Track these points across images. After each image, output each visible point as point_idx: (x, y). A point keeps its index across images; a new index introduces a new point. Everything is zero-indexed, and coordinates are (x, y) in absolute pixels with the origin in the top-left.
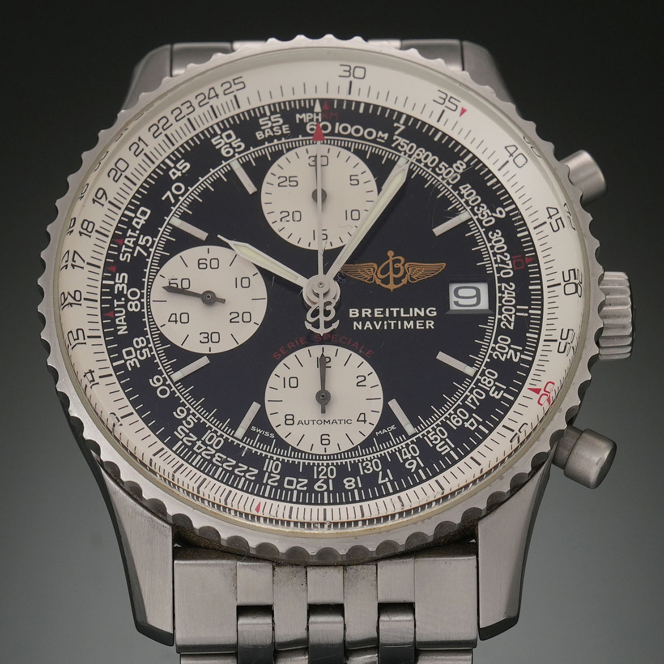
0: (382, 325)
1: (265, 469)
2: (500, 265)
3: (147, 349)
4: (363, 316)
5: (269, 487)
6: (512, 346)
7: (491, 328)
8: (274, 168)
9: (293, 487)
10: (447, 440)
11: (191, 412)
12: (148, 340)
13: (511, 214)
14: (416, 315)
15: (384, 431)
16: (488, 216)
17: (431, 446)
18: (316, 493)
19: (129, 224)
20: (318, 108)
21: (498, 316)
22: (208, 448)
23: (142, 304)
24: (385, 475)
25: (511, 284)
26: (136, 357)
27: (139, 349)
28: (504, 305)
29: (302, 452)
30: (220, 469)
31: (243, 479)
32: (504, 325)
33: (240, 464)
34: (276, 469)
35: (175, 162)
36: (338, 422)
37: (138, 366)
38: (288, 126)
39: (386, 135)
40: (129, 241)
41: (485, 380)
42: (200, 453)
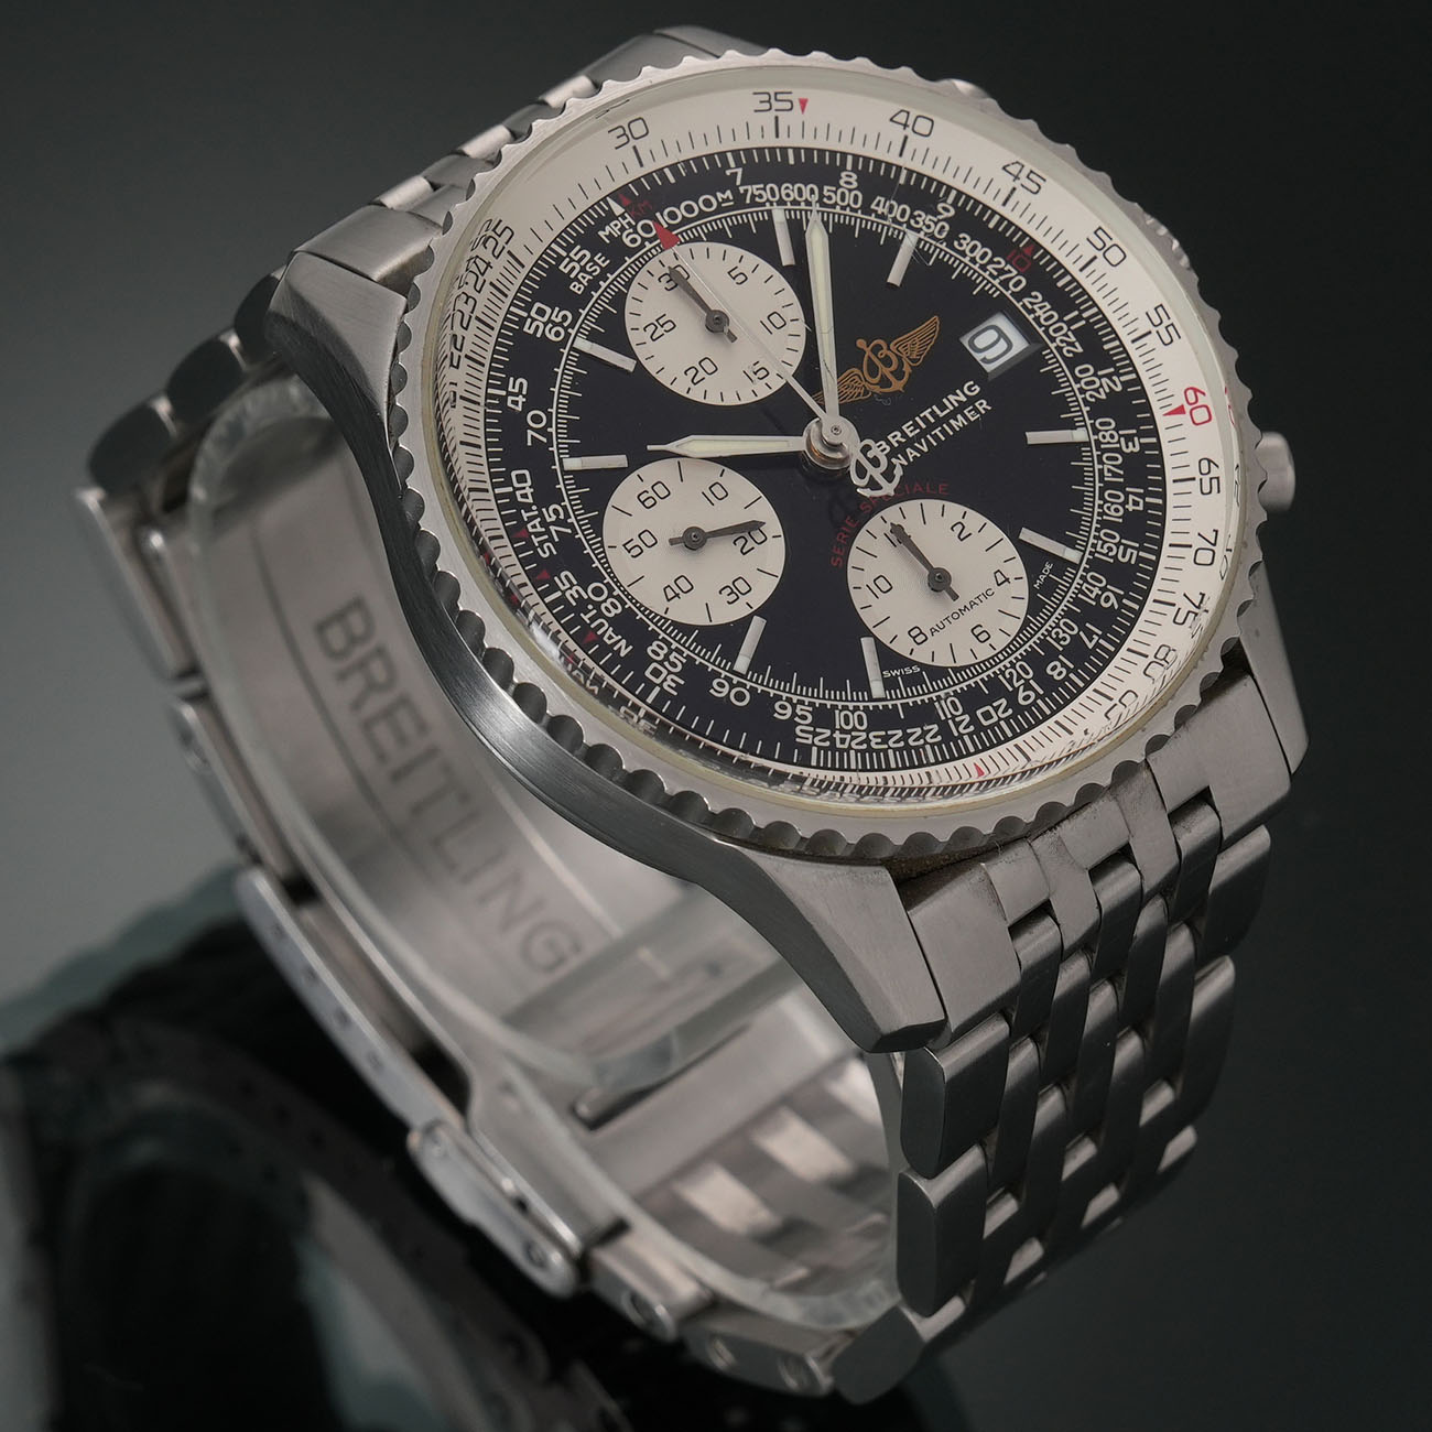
0: (927, 441)
1: (943, 718)
2: (1002, 278)
3: (674, 654)
4: (896, 445)
5: (966, 738)
6: (1100, 373)
7: (1056, 365)
8: (630, 322)
9: (995, 719)
10: (1123, 541)
11: (795, 701)
12: (664, 640)
13: (960, 204)
14: (956, 405)
15: (1042, 577)
16: (936, 224)
17: (1111, 561)
18: (1028, 708)
19: (514, 503)
20: (618, 210)
21: (1052, 346)
22: (853, 734)
23: (618, 598)
24: (1090, 634)
25: (1033, 294)
26: (670, 673)
27: (664, 660)
28: (1047, 327)
29: (968, 667)
30: (890, 752)
31: (928, 747)
32: (1068, 351)
33: (909, 731)
34: (956, 709)
35: (504, 386)
36: (977, 601)
37: (682, 682)
38: (600, 255)
39: (728, 193)
40: (534, 526)
41: (1104, 437)
42: (850, 748)
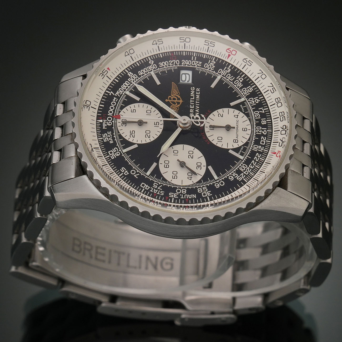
0: (197, 106)
1: (257, 151)
2: (174, 64)
3: (203, 188)
4: (193, 112)
5: (264, 150)
6: (209, 63)
7: (201, 70)
8: (127, 138)
9: (265, 142)
11: (231, 174)
12: (199, 187)
13: (152, 59)
14: (194, 94)
15: (242, 109)
16: (153, 66)
17: (249, 94)
18: (267, 134)
19: (148, 191)
20: (101, 121)
21: (196, 67)
22: (247, 169)
23: (183, 188)
24: (261, 110)
25: (182, 61)
26: (206, 192)
27: (203, 191)
28: (191, 64)
29: (250, 137)
30: (256, 166)
31: (260, 158)
32: (200, 65)
34: (257, 147)
35: (121, 172)
36: (237, 124)
37: (210, 191)
38: (108, 132)
39: (115, 98)
40: (155, 191)
41: (223, 73)
42: (249, 172)
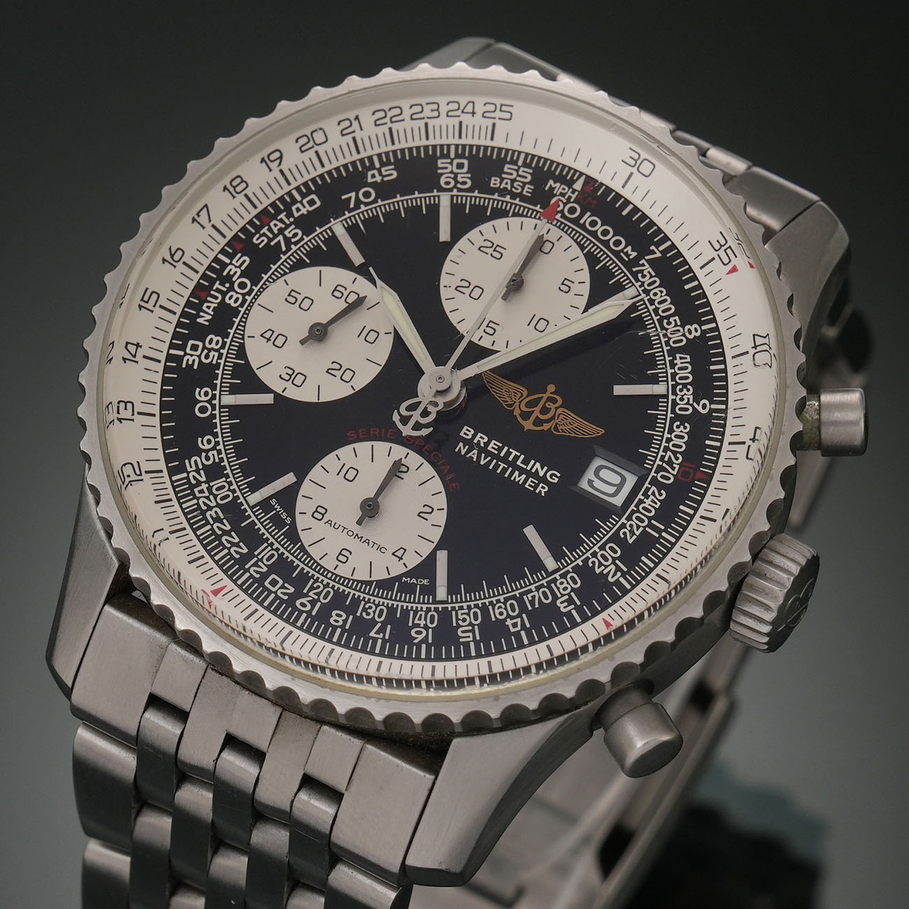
0: (491, 461)
1: (256, 553)
2: (664, 465)
3: (217, 354)
4: (475, 441)
5: (247, 575)
6: (617, 562)
7: (607, 529)
8: (486, 227)
9: (274, 589)
10: (476, 627)
11: (218, 448)
12: (224, 344)
13: (714, 414)
14: (533, 471)
15: (414, 581)
16: (688, 403)
17: (455, 624)
18: (296, 608)
19: (288, 206)
20: (578, 186)
21: (623, 520)
22: (211, 497)
23: (244, 301)
24: (382, 630)
25: (662, 492)
26: (199, 357)
27: (208, 349)
28: (638, 511)
29: (309, 555)
30: (209, 527)
31: (226, 551)
32: (625, 533)
33: (233, 533)
34: (268, 560)
35: (383, 164)
36: (371, 544)
37: (195, 367)
38: (532, 187)
39: (634, 254)
40: (275, 225)
41: (561, 583)
42: (198, 499)
